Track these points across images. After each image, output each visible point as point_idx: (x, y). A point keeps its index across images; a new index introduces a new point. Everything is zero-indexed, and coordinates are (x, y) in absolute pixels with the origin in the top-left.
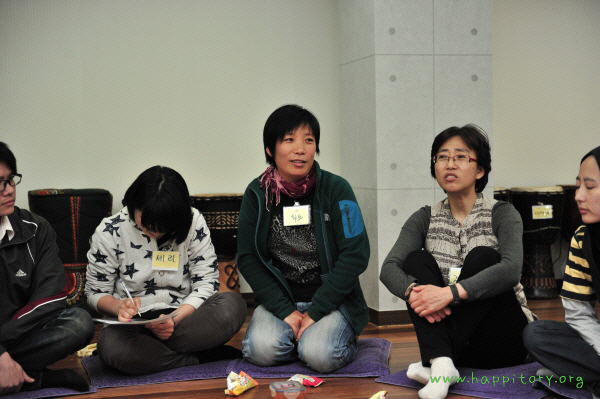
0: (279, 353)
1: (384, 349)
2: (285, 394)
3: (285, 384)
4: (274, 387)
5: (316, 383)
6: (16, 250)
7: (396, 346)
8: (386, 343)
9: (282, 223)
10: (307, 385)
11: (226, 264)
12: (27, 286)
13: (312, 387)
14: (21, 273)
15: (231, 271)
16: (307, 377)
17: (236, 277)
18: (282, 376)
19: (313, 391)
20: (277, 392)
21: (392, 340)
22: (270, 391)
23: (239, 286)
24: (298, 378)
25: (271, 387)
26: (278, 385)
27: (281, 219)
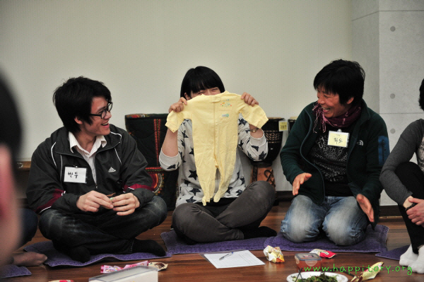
0: (308, 236)
1: (383, 233)
2: (306, 262)
3: (306, 255)
4: (298, 257)
5: (330, 255)
6: (108, 154)
7: (393, 231)
8: (384, 228)
9: (327, 142)
10: (323, 257)
11: (265, 169)
12: (117, 179)
13: (327, 258)
14: (112, 170)
15: (269, 174)
16: (323, 251)
17: (272, 179)
18: (305, 250)
19: (328, 261)
20: (300, 260)
21: (390, 227)
22: (295, 260)
23: (275, 186)
24: (317, 252)
25: (296, 257)
26: (301, 256)
27: (326, 139)
